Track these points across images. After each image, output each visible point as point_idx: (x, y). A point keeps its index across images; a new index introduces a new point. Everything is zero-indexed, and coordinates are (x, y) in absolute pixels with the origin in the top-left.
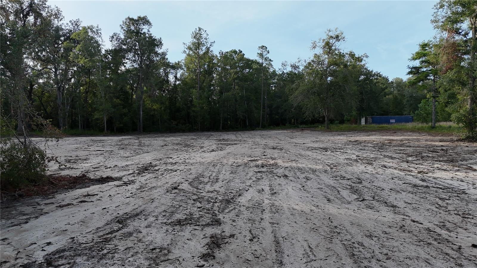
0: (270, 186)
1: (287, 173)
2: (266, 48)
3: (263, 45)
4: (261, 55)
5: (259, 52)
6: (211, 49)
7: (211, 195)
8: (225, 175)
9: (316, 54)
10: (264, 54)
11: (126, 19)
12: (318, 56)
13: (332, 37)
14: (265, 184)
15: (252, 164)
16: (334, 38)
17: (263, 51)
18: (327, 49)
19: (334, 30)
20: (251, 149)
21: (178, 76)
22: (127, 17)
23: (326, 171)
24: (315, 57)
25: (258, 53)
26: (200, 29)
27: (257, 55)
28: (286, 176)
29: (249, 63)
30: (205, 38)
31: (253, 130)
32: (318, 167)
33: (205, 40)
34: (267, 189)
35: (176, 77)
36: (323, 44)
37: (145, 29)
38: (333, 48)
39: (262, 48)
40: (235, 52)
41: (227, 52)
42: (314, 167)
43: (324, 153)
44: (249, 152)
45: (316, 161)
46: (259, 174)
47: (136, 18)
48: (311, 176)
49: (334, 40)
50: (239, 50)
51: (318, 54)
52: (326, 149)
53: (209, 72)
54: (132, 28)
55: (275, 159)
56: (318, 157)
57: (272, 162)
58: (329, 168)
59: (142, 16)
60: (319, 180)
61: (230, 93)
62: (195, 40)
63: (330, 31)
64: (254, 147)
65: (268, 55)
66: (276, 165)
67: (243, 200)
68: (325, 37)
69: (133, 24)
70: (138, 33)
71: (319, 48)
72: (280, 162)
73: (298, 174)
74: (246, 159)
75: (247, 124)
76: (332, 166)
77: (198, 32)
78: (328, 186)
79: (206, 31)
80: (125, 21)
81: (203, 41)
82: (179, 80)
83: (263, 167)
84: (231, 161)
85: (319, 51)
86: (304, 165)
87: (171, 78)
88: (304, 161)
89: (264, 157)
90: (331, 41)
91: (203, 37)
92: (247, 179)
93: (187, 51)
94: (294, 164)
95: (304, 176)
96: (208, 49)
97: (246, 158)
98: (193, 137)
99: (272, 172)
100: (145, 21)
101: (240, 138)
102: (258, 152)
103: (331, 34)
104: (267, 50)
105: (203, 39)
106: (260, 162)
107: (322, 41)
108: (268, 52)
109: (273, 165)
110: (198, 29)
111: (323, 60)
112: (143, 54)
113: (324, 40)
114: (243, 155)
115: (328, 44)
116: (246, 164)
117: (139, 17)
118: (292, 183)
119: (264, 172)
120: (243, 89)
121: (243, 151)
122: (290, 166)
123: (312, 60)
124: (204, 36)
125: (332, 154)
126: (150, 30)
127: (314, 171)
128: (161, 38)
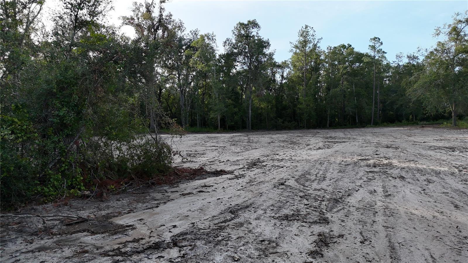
0: (384, 187)
1: (403, 174)
2: (379, 39)
3: (376, 37)
4: (373, 48)
5: (372, 44)
6: (318, 45)
7: (319, 193)
8: (333, 173)
9: (440, 42)
10: (377, 46)
11: (237, 25)
12: (443, 44)
13: (461, 21)
14: (377, 185)
15: (362, 163)
16: (464, 22)
17: (376, 42)
18: (454, 35)
19: (463, 12)
20: (362, 147)
21: (285, 75)
22: (238, 22)
23: (453, 174)
24: (438, 45)
25: (370, 46)
26: (306, 27)
27: (368, 47)
28: (402, 178)
29: (359, 57)
30: (311, 34)
31: (364, 127)
32: (442, 169)
33: (312, 37)
34: (380, 190)
35: (282, 76)
36: (449, 30)
37: (254, 32)
38: (462, 34)
39: (374, 40)
40: (344, 46)
41: (335, 48)
42: (438, 168)
43: (450, 153)
44: (360, 150)
45: (440, 162)
46: (371, 174)
47: (246, 23)
48: (434, 178)
49: (464, 25)
50: (348, 44)
51: (442, 41)
52: (453, 149)
53: (316, 69)
54: (243, 32)
55: (389, 159)
56: (443, 158)
57: (386, 162)
58: (457, 170)
59: (251, 20)
60: (443, 184)
61: (338, 89)
62: (301, 38)
63: (458, 15)
64: (365, 145)
65: (381, 47)
66: (390, 165)
67: (353, 200)
68: (452, 22)
69: (243, 28)
70: (248, 36)
71: (444, 35)
72: (395, 162)
73: (418, 175)
74: (356, 158)
75: (357, 121)
76: (461, 168)
77: (304, 30)
78: (456, 191)
79: (312, 28)
80: (236, 26)
81: (310, 38)
82: (285, 79)
83: (375, 167)
84: (339, 159)
85: (444, 38)
86: (425, 167)
87: (278, 77)
88: (424, 161)
89: (376, 156)
90: (459, 26)
91: (310, 34)
92: (357, 179)
93: (294, 50)
94: (412, 165)
95: (424, 178)
96: (315, 46)
97: (356, 156)
98: (299, 135)
99: (385, 173)
100: (254, 24)
101: (349, 136)
102: (369, 150)
103: (459, 18)
104: (380, 42)
105: (310, 36)
106: (371, 162)
107: (447, 27)
108: (382, 44)
109: (387, 165)
110: (304, 27)
111: (448, 49)
112: (252, 56)
113: (450, 26)
114: (352, 154)
115: (455, 29)
116: (355, 163)
117: (249, 22)
118: (409, 185)
119: (376, 172)
120: (352, 85)
121: (352, 149)
122: (408, 167)
123: (434, 49)
124: (311, 32)
125: (461, 154)
126: (259, 32)
127: (438, 173)
128: (268, 40)
